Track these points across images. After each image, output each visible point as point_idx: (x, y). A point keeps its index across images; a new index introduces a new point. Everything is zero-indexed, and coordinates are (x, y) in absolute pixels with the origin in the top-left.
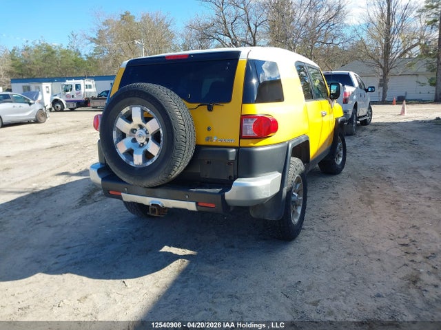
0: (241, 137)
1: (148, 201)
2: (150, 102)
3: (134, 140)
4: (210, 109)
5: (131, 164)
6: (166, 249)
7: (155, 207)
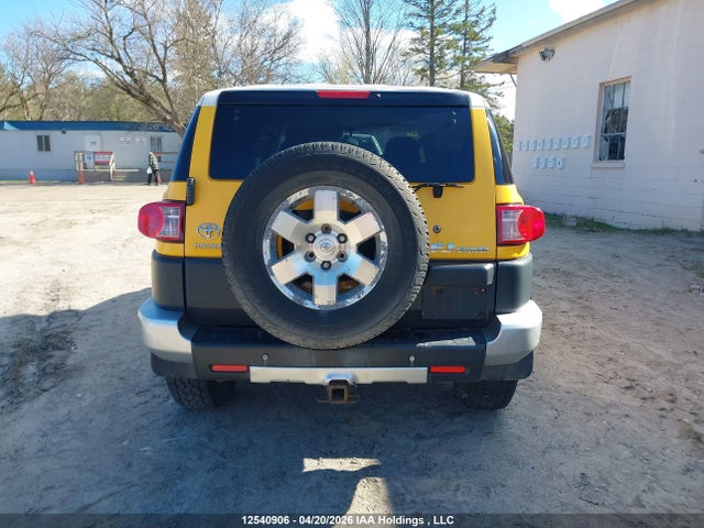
0: (500, 243)
1: (320, 376)
2: (368, 182)
3: (310, 257)
4: (438, 193)
5: (308, 304)
6: (310, 465)
7: (343, 387)
